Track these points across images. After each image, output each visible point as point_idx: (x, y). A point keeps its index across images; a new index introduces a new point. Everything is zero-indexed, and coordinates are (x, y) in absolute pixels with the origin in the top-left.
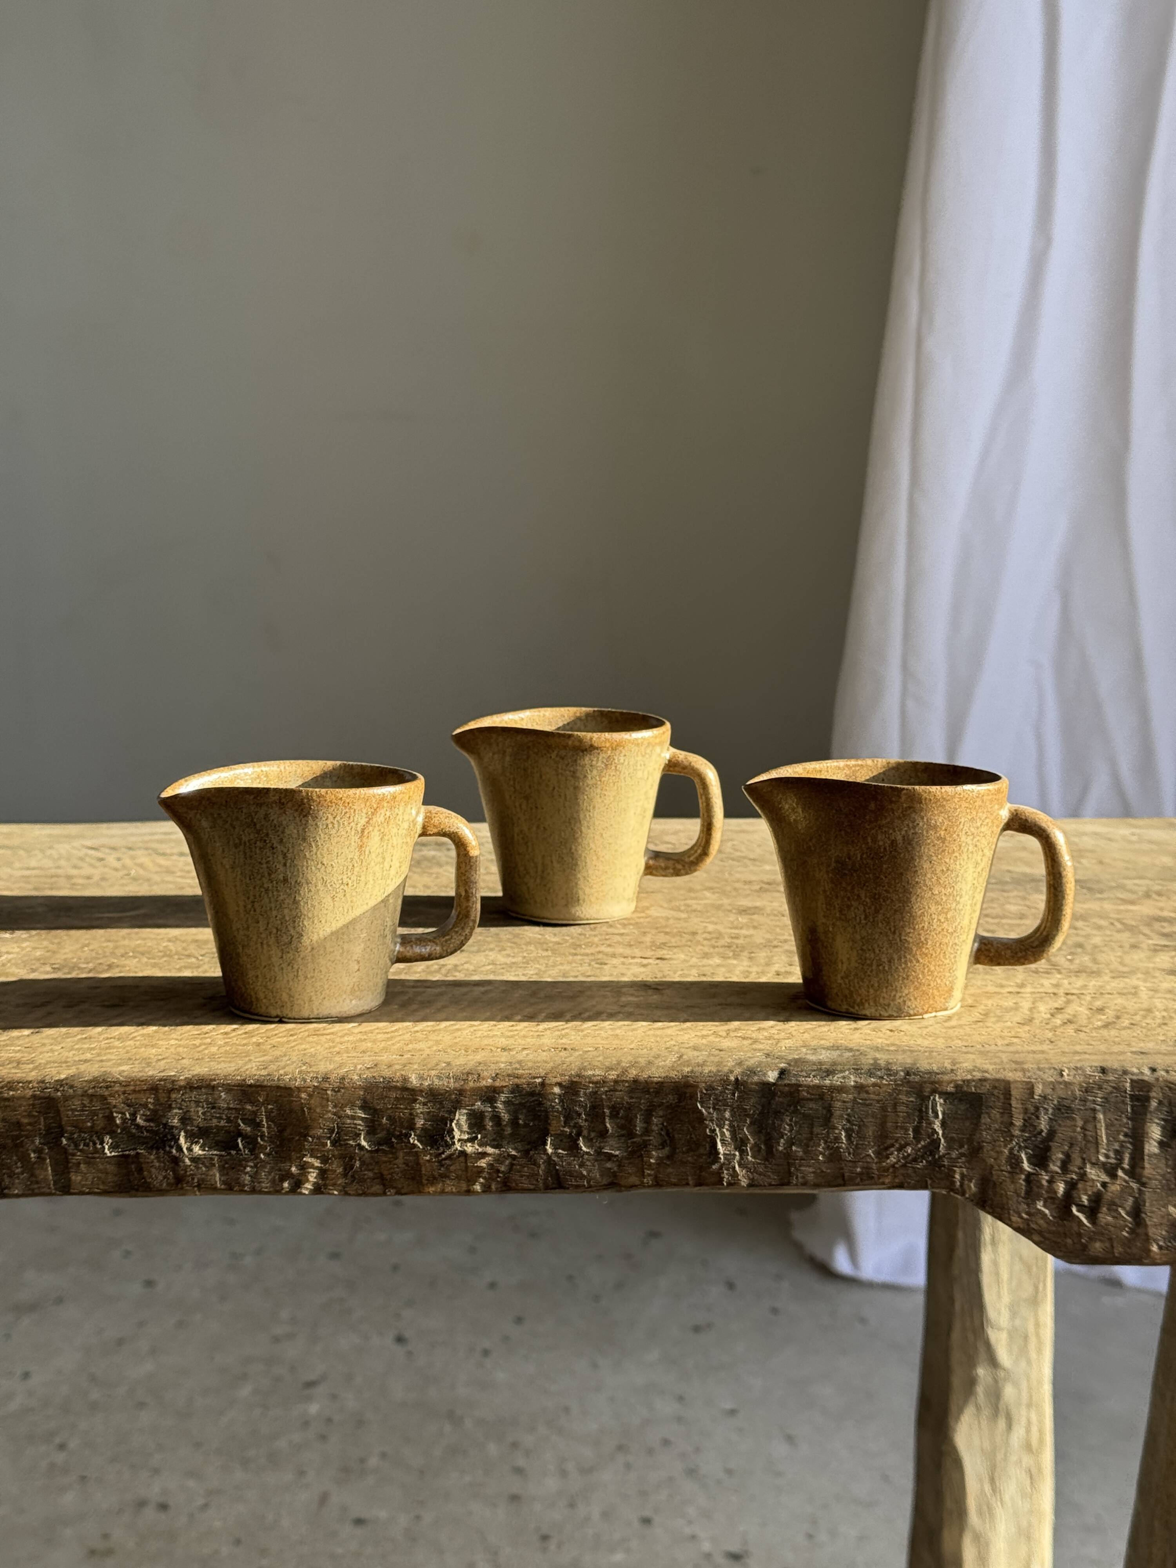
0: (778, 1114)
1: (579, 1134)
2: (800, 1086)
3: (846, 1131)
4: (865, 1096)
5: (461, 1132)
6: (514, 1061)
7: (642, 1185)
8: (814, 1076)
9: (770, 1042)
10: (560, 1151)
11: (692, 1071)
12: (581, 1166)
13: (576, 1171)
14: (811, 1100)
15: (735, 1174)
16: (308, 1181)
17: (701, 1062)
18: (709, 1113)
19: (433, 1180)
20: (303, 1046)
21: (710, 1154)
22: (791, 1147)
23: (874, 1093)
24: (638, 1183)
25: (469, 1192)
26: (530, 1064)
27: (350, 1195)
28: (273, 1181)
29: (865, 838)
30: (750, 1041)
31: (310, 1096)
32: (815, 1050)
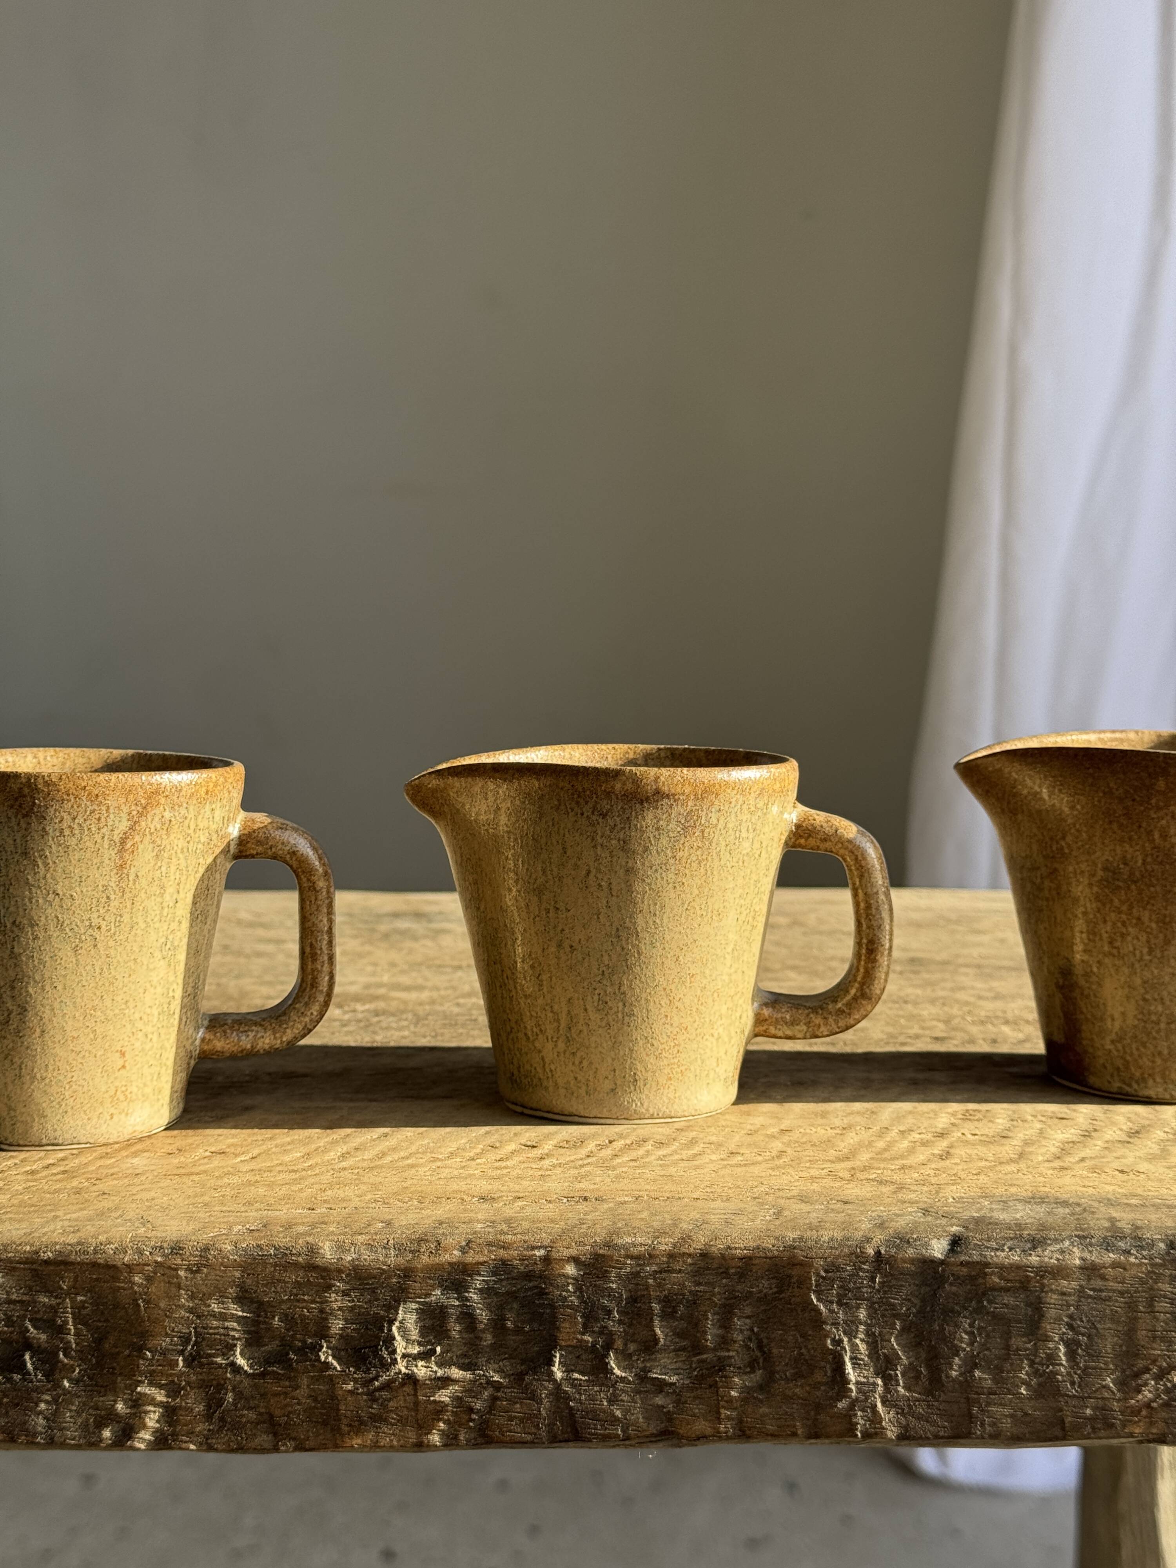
0: (949, 1314)
1: (608, 1346)
2: (987, 1265)
3: (1067, 1344)
4: (1099, 1283)
5: (408, 1341)
6: (498, 1218)
7: (717, 1437)
8: (1011, 1249)
9: (925, 1189)
10: (576, 1375)
11: (801, 1238)
12: (611, 1402)
13: (604, 1412)
14: (1007, 1290)
15: (875, 1418)
16: (144, 1427)
17: (815, 1222)
18: (831, 1311)
19: (358, 1425)
20: (152, 1194)
21: (833, 1380)
22: (971, 1371)
23: (1115, 1279)
24: (709, 1431)
25: (420, 1446)
26: (525, 1225)
27: (216, 1450)
28: (85, 1427)
29: (1149, 833)
30: (892, 1188)
31: (149, 1279)
32: (1004, 1203)
